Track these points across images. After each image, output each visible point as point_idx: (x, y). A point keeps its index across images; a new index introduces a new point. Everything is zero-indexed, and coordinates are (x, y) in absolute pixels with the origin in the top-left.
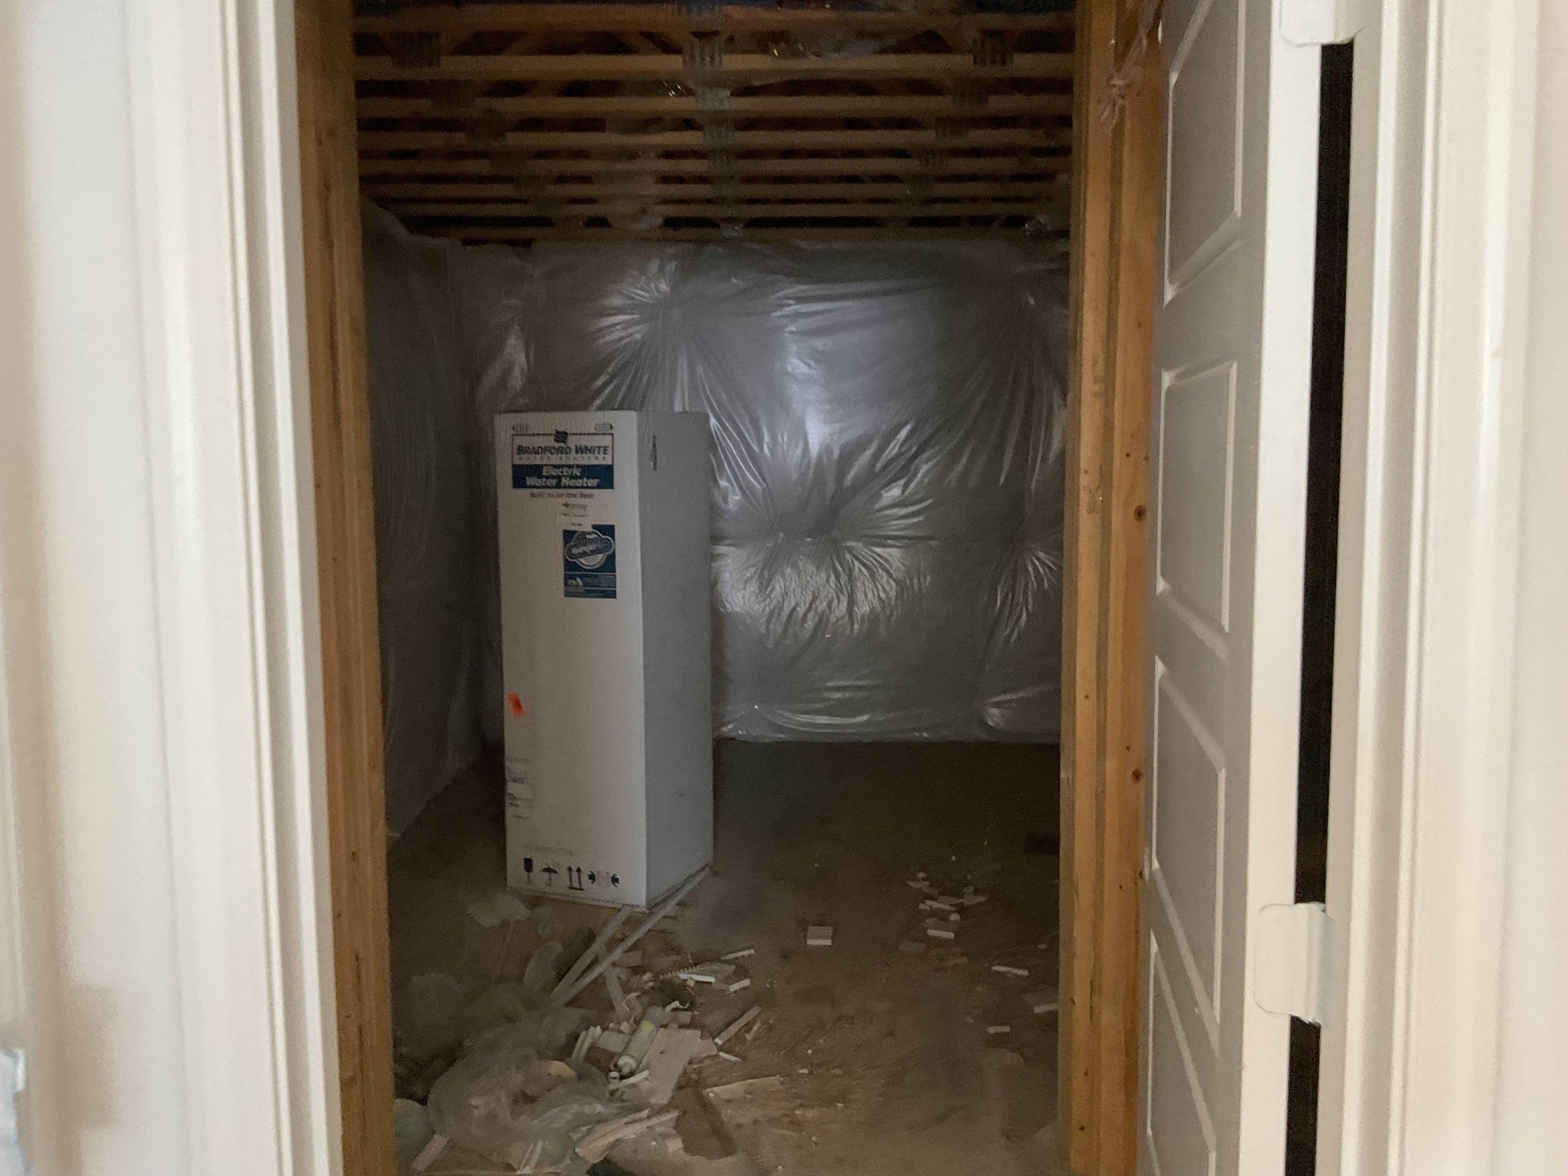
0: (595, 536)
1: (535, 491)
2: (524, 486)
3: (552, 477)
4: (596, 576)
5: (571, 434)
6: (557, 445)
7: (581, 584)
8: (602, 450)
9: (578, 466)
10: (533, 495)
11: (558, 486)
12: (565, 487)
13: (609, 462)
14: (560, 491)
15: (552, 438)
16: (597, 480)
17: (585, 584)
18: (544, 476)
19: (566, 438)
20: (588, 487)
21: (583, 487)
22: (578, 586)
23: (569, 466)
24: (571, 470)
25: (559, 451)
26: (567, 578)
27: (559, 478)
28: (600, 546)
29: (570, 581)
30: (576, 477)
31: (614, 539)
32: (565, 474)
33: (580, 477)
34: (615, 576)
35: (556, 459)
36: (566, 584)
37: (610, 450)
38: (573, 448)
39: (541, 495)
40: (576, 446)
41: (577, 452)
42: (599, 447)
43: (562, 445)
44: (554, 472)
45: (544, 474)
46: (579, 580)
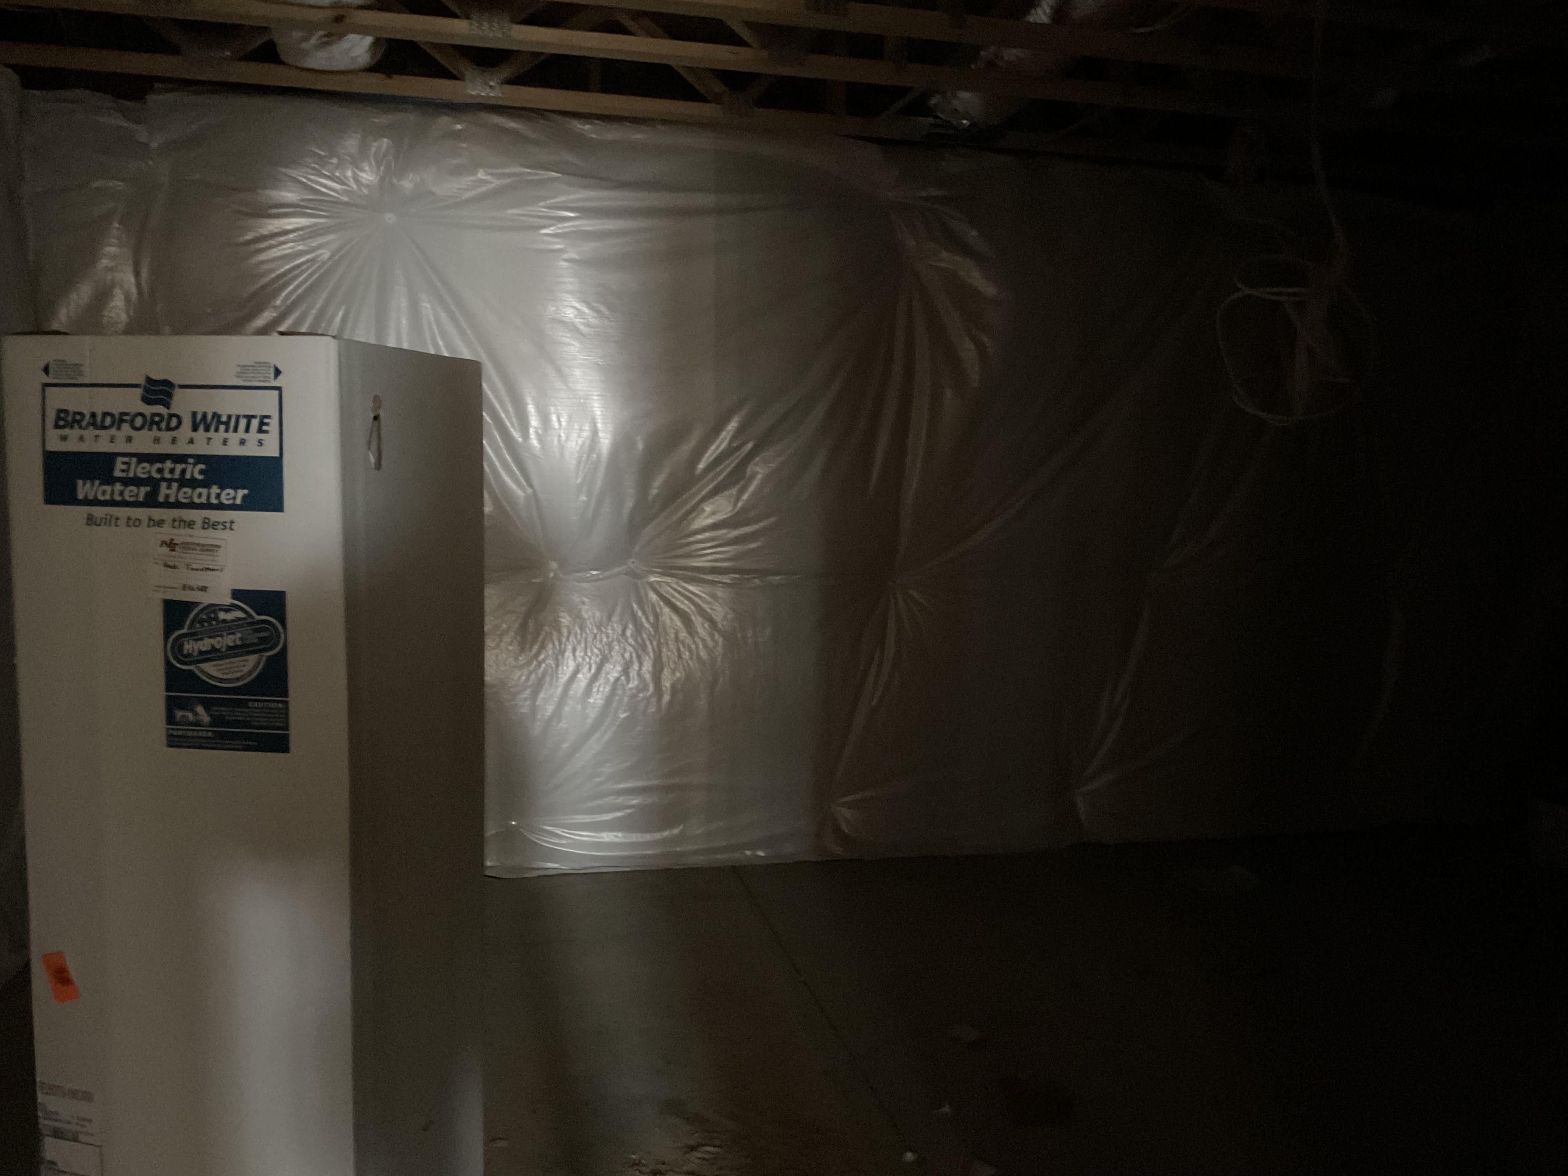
0: (240, 614)
1: (99, 512)
2: (71, 499)
3: (137, 482)
4: (243, 704)
5: (182, 387)
6: (148, 410)
7: (206, 718)
8: (255, 423)
9: (199, 459)
10: (91, 520)
11: (151, 501)
12: (167, 505)
13: (270, 450)
14: (157, 513)
15: (139, 392)
16: (241, 493)
17: (216, 721)
18: (119, 480)
19: (170, 396)
20: (221, 507)
21: (209, 506)
22: (197, 724)
23: (180, 459)
24: (179, 467)
25: (152, 422)
26: (172, 704)
27: (153, 483)
28: (253, 638)
29: (179, 714)
30: (193, 484)
31: (284, 624)
32: (167, 475)
33: (206, 484)
34: (286, 703)
35: (144, 442)
36: (170, 719)
37: (274, 423)
38: (187, 422)
39: (110, 521)
40: (194, 414)
41: (195, 429)
42: (249, 418)
43: (160, 409)
44: (141, 470)
45: (117, 473)
46: (200, 709)
